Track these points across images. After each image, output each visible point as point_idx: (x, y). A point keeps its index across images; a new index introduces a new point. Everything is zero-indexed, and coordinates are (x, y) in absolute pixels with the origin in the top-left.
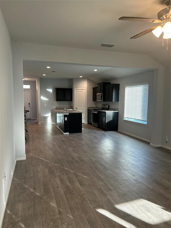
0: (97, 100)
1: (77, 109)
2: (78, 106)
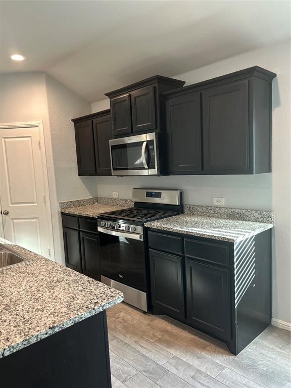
1: (7, 217)
2: (13, 203)
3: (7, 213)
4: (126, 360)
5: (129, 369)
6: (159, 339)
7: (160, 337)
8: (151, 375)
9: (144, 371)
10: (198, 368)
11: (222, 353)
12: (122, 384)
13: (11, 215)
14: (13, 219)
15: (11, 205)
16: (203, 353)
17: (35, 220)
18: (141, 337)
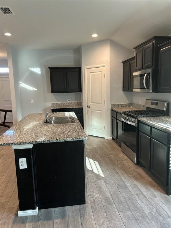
0: (134, 90)
1: (89, 109)
3: (89, 107)
4: (113, 178)
5: (112, 181)
6: (134, 176)
7: (135, 175)
8: (119, 186)
9: (117, 184)
10: (143, 192)
11: (161, 192)
12: (105, 185)
13: (91, 108)
14: (91, 110)
15: (91, 104)
16: (151, 188)
17: (100, 111)
18: (126, 173)
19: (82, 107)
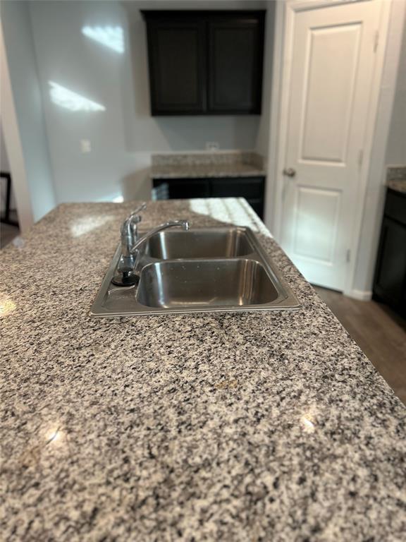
1: (292, 182)
2: (305, 158)
3: (293, 175)
13: (299, 178)
15: (301, 161)
17: (335, 194)
19: (262, 173)
